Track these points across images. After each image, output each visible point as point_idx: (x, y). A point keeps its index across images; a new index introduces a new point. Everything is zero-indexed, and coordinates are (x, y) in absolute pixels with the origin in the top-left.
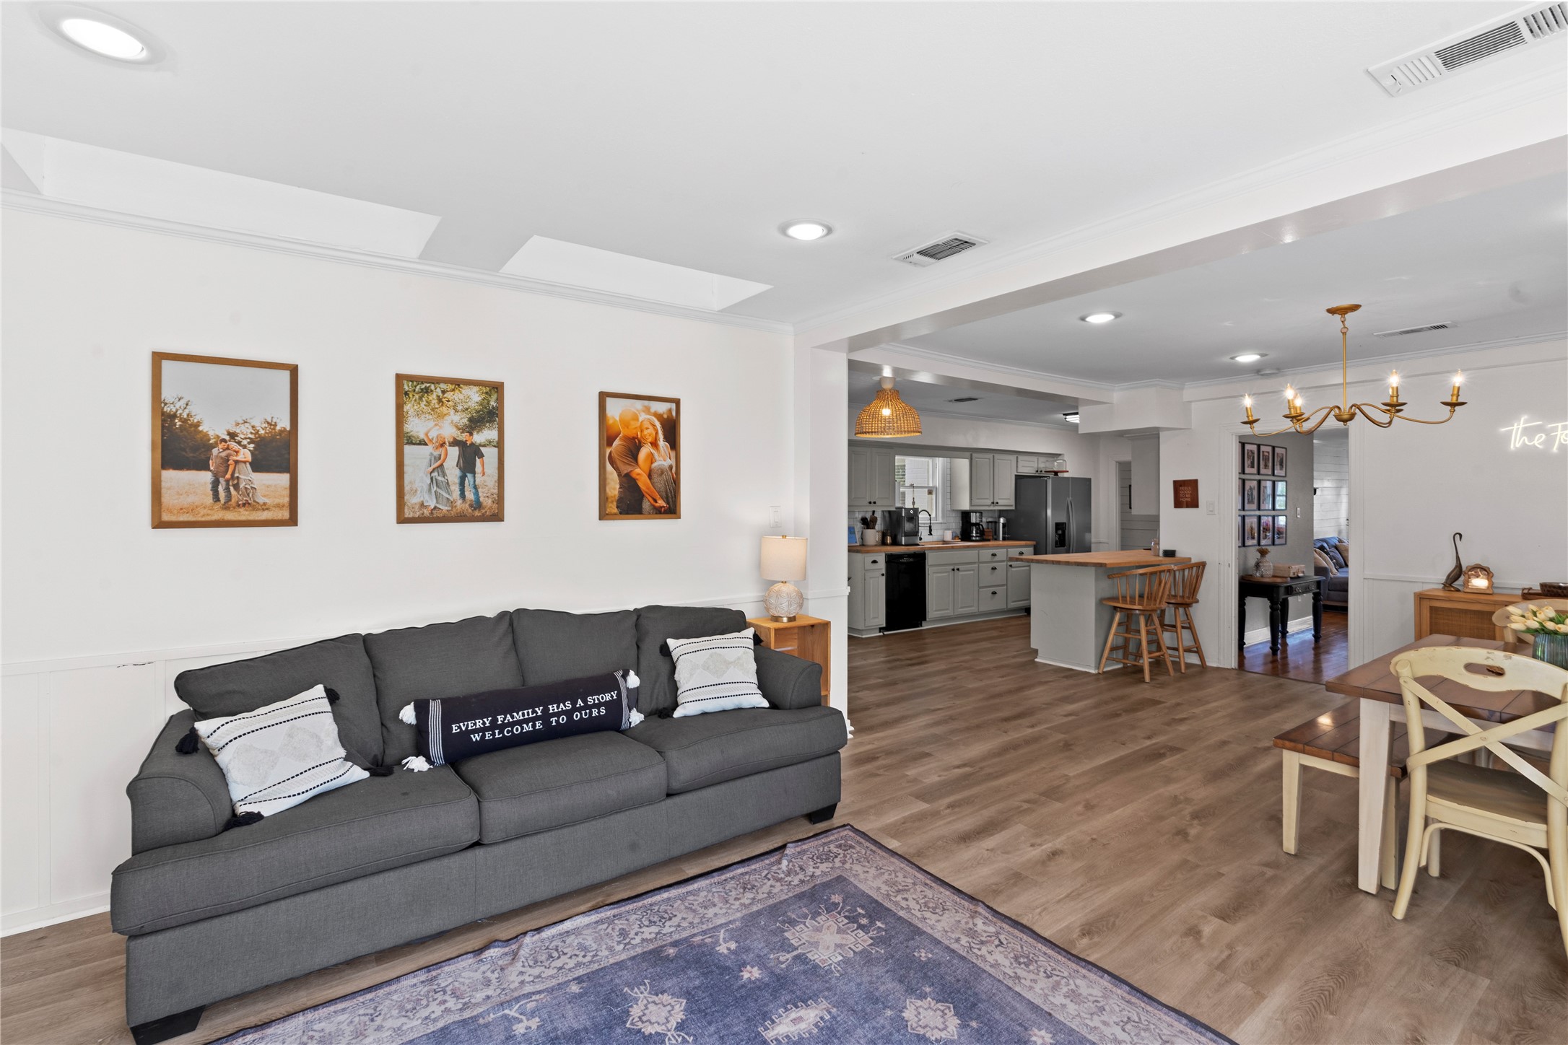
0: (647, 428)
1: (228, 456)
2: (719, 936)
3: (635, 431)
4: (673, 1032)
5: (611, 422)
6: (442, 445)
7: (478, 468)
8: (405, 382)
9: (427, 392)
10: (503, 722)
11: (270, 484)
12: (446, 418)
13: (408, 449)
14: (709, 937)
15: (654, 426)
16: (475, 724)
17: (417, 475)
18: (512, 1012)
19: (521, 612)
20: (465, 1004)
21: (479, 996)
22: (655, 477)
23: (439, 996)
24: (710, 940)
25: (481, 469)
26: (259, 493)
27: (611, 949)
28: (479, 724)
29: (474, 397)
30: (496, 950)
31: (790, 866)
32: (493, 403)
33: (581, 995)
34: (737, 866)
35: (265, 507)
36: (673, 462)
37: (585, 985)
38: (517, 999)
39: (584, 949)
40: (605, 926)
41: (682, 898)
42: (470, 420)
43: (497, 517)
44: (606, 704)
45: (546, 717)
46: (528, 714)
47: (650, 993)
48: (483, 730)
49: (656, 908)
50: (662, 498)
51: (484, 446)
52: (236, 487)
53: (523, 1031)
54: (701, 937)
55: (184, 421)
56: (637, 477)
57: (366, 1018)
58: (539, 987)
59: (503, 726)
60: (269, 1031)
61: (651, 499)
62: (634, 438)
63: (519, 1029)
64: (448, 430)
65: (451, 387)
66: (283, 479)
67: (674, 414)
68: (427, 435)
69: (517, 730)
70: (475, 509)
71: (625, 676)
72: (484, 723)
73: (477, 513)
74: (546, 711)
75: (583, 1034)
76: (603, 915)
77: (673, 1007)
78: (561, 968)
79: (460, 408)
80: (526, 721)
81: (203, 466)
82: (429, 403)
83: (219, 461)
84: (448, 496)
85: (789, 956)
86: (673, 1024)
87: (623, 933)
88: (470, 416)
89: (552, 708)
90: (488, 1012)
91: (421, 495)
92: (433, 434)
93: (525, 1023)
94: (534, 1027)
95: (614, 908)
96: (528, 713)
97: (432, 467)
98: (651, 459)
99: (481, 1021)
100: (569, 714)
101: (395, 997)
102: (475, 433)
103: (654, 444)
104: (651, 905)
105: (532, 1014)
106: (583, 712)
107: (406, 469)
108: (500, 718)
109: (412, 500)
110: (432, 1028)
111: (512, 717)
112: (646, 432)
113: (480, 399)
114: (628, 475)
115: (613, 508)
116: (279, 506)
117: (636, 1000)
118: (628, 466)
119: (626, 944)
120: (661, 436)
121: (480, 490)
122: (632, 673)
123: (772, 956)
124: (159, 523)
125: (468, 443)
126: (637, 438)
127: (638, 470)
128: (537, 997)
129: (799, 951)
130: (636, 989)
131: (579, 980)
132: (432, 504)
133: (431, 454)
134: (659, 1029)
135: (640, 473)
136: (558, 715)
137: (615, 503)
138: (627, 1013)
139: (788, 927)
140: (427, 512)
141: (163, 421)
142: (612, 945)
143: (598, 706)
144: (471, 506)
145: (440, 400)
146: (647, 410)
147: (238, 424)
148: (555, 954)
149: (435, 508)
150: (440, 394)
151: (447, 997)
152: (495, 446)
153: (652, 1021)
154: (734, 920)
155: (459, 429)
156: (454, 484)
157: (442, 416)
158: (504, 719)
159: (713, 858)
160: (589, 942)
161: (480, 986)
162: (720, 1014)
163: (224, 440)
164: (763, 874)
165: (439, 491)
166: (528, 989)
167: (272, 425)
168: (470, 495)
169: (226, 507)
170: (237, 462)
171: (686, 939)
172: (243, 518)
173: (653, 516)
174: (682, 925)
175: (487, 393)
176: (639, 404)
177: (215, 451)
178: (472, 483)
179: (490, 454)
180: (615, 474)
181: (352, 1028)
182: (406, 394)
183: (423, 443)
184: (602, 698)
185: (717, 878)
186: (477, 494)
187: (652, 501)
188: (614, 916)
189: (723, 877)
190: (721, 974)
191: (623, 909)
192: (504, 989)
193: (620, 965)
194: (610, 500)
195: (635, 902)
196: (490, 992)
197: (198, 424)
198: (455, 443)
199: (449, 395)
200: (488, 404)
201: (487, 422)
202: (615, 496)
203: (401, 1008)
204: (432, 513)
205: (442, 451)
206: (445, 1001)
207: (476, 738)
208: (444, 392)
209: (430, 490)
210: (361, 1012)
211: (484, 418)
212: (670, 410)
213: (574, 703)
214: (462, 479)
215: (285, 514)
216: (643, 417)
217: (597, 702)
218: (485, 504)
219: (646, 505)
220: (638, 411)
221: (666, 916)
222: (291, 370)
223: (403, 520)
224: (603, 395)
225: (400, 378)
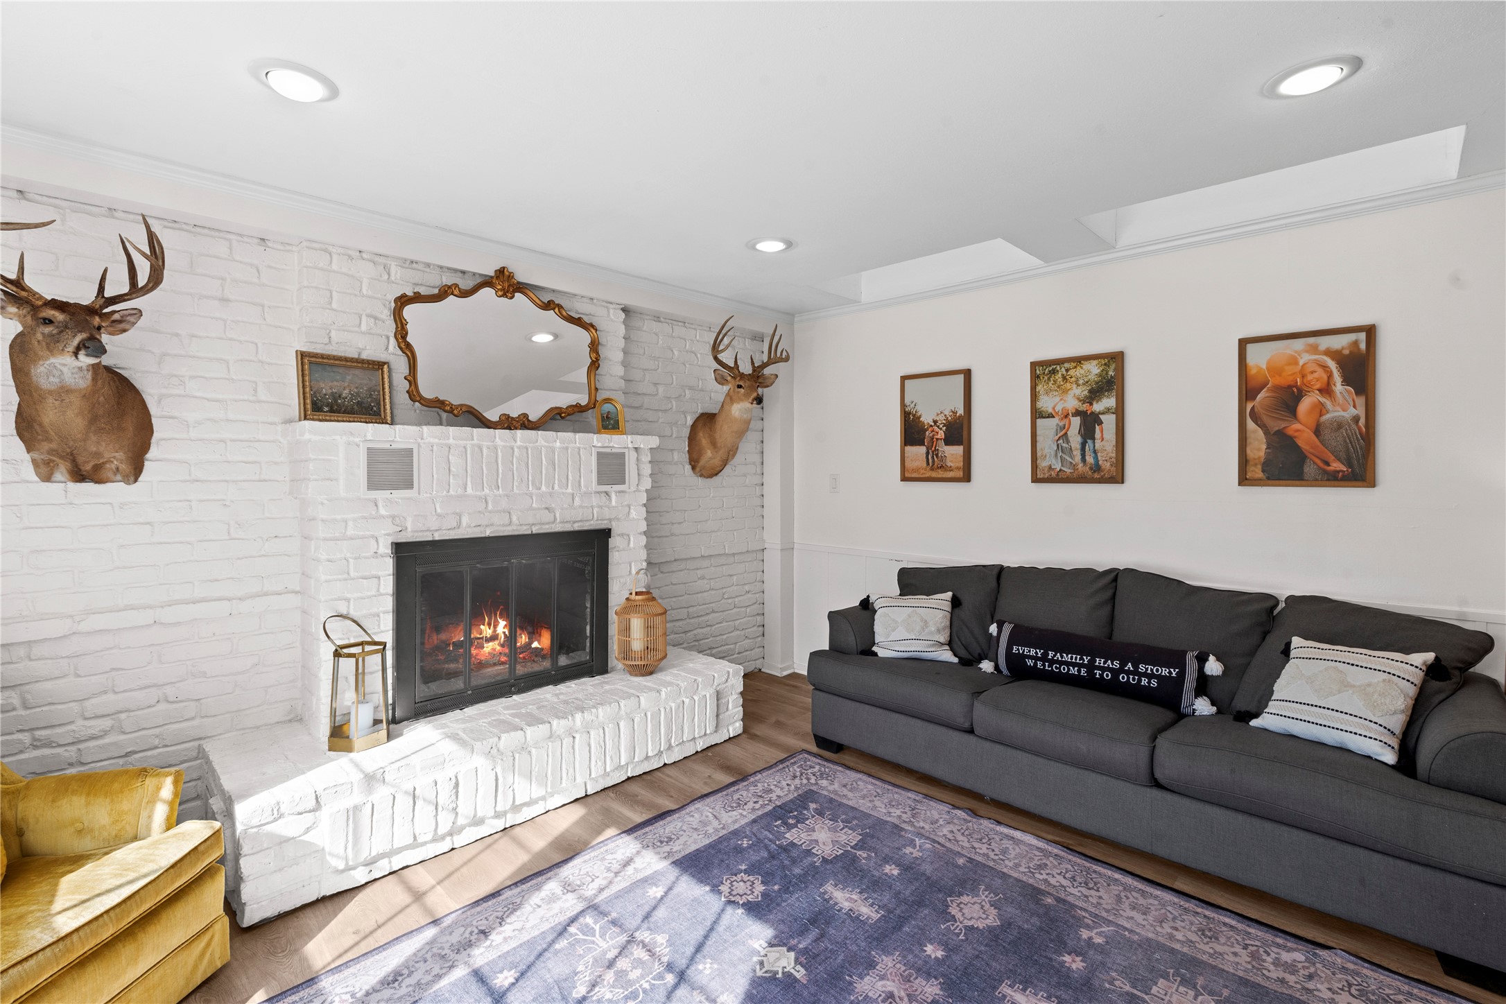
0: (1312, 372)
1: (933, 435)
2: (1101, 926)
3: (1291, 378)
4: (961, 925)
5: (1253, 371)
6: (1066, 416)
7: (1098, 435)
8: (1037, 368)
9: (1054, 373)
10: (1053, 657)
11: (953, 453)
12: (1069, 392)
13: (1039, 422)
14: (1093, 921)
15: (1324, 367)
16: (1029, 651)
17: (1047, 444)
18: (918, 842)
19: (1130, 572)
20: (911, 821)
21: (922, 824)
22: (1327, 434)
23: (907, 809)
24: (1090, 922)
25: (1100, 435)
26: (948, 460)
27: (1017, 865)
28: (1033, 652)
29: (1093, 369)
30: (963, 814)
31: (1300, 965)
32: (1111, 373)
33: (958, 866)
34: (1233, 915)
35: (951, 469)
36: (1361, 411)
37: (968, 864)
38: (927, 838)
39: (1004, 851)
40: (1037, 853)
41: (1127, 888)
42: (1090, 391)
43: (1117, 477)
44: (1159, 677)
45: (1091, 667)
46: (1076, 659)
47: (990, 902)
48: (1036, 658)
49: (1094, 876)
50: (1340, 460)
51: (1103, 413)
52: (937, 455)
53: (907, 852)
54: (1087, 915)
55: (914, 415)
56: (1296, 434)
57: (875, 794)
58: (948, 844)
59: (1052, 662)
60: (848, 772)
61: (1318, 462)
62: (1290, 387)
63: (908, 850)
64: (1071, 402)
65: (1073, 364)
66: (958, 450)
67: (1363, 346)
68: (1054, 409)
69: (1064, 669)
70: (1095, 472)
71: (1202, 659)
72: (1036, 653)
73: (1096, 476)
74: (1092, 661)
75: (923, 878)
76: (1050, 848)
77: (987, 918)
78: (974, 848)
79: (1081, 382)
80: (1074, 665)
81: (921, 443)
82: (1055, 381)
83: (929, 439)
84: (1071, 460)
85: (1128, 988)
86: (970, 923)
87: (1041, 867)
88: (1090, 387)
89: (1099, 662)
90: (910, 832)
91: (1050, 460)
92: (1059, 408)
93: (914, 851)
94: (914, 856)
95: (1063, 851)
96: (1076, 658)
97: (1059, 436)
98: (1321, 409)
99: (903, 833)
100: (1115, 673)
101: (896, 796)
102: (1094, 403)
103: (1327, 390)
104: (1095, 872)
105: (921, 849)
106: (1131, 677)
107: (1038, 438)
108: (1051, 654)
109: (1043, 464)
110: (885, 818)
111: (1062, 657)
112: (1310, 377)
113: (1099, 371)
114: (1281, 433)
115: (1256, 472)
116: (958, 468)
117: (977, 896)
118: (1280, 422)
119: (1030, 872)
120: (1337, 379)
121: (1099, 454)
122: (1212, 658)
123: (1114, 974)
124: (904, 479)
125: (1089, 412)
126: (1296, 386)
127: (1297, 426)
128: (938, 846)
129: (1146, 997)
130: (987, 893)
131: (971, 860)
132: (1058, 466)
133: (1058, 425)
134: (959, 916)
135: (1301, 430)
136: (1103, 669)
137: (1260, 467)
138: (960, 894)
139: (1176, 980)
140: (1054, 474)
141: (905, 417)
142: (1022, 864)
143: (1151, 677)
144: (1091, 469)
145: (1064, 378)
146: (1314, 349)
147: (938, 415)
148: (985, 841)
149: (1061, 470)
150: (1065, 373)
151: (909, 813)
152: (1113, 413)
153: (963, 911)
154: (1138, 934)
155: (1080, 401)
156: (1077, 449)
157: (1066, 391)
158: (1055, 656)
159: (1227, 896)
160: (1013, 854)
161: (929, 821)
162: (1003, 950)
163: (931, 426)
164: (1248, 942)
165: (1064, 456)
166: (942, 840)
167: (954, 413)
168: (1090, 459)
169: (932, 469)
170: (937, 439)
171: (1073, 906)
172: (940, 476)
173: (1324, 483)
174: (1090, 898)
175: (1105, 364)
176: (1299, 344)
177: (927, 433)
178: (1092, 448)
179: (1109, 421)
180: (1260, 433)
181: (865, 793)
182: (1038, 377)
183: (1051, 416)
184: (1157, 670)
185: (1190, 905)
186: (1096, 458)
187: (1321, 465)
188: (1056, 855)
189: (1199, 910)
190: (1052, 941)
191: (1070, 857)
192: (934, 831)
193: (1004, 876)
194: (1251, 463)
195: (1087, 861)
196: (927, 827)
197: (920, 417)
198: (1077, 413)
199: (1071, 372)
200: (1107, 374)
201: (1106, 391)
202: (1259, 458)
203: (891, 801)
204: (1058, 475)
205: (1066, 421)
206: (906, 813)
207: (1030, 663)
208: (1067, 370)
209: (1056, 455)
210: (878, 790)
211: (1102, 388)
212: (1356, 343)
213: (1123, 664)
214: (1083, 445)
215: (960, 474)
216: (1305, 358)
217: (1149, 671)
218: (1103, 467)
219: (1309, 469)
220: (1296, 352)
221: (1091, 885)
222: (967, 374)
223: (1035, 480)
224: (1243, 343)
225: (1034, 365)
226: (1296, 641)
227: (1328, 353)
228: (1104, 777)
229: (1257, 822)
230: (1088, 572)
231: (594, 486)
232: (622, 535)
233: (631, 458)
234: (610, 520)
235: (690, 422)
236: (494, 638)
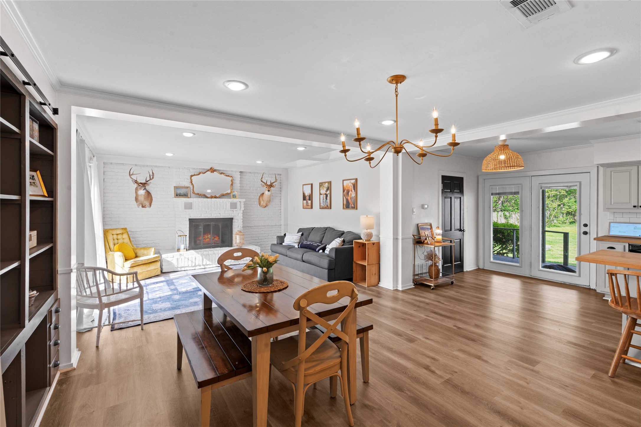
3: (348, 188)
6: (324, 195)
9: (322, 185)
11: (310, 202)
15: (351, 186)
19: (331, 228)
22: (352, 199)
25: (328, 199)
29: (326, 185)
32: (329, 186)
36: (355, 195)
42: (327, 189)
43: (330, 208)
50: (353, 204)
52: (308, 203)
55: (304, 194)
62: (348, 190)
67: (356, 182)
68: (322, 193)
73: (328, 208)
81: (306, 200)
82: (322, 187)
84: (324, 204)
91: (322, 204)
97: (323, 199)
98: (351, 194)
102: (328, 192)
103: (352, 191)
112: (350, 188)
114: (347, 199)
118: (347, 197)
120: (353, 189)
124: (303, 208)
125: (327, 194)
133: (323, 197)
135: (349, 198)
137: (345, 206)
144: (327, 206)
147: (308, 194)
156: (325, 202)
157: (323, 189)
163: (307, 196)
167: (310, 193)
170: (308, 199)
172: (308, 207)
173: (352, 209)
175: (329, 184)
177: (306, 198)
178: (327, 202)
180: (345, 199)
182: (320, 186)
183: (322, 195)
186: (328, 204)
201: (329, 189)
202: (345, 204)
204: (322, 207)
208: (324, 185)
214: (326, 200)
215: (310, 207)
216: (349, 184)
218: (329, 206)
219: (350, 206)
222: (312, 185)
223: (320, 208)
224: (343, 181)
225: (320, 183)
227: (352, 183)
231: (229, 209)
232: (237, 219)
233: (238, 204)
234: (234, 216)
235: (259, 195)
236: (208, 238)
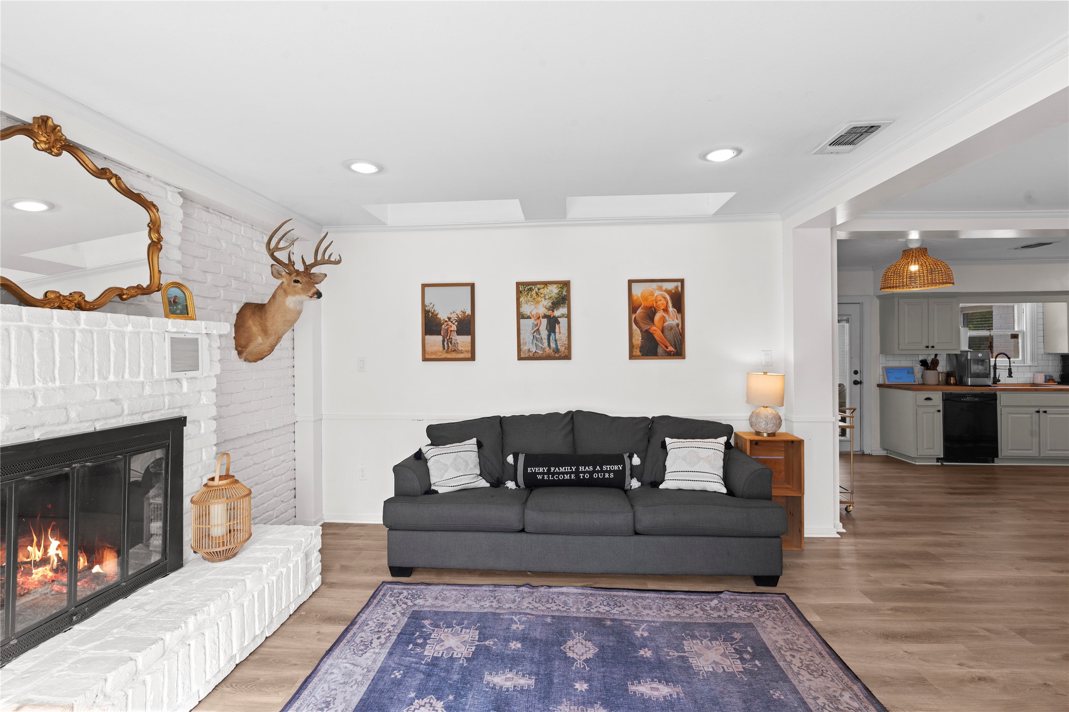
0: (660, 300)
1: (448, 328)
2: (641, 626)
3: (651, 303)
4: (581, 661)
5: (635, 298)
6: (539, 318)
7: (557, 330)
8: (520, 286)
9: (531, 290)
10: (554, 471)
11: (463, 341)
12: (540, 303)
13: (522, 321)
14: (635, 624)
15: (665, 298)
16: (539, 470)
17: (527, 336)
18: (515, 619)
19: (579, 412)
20: (499, 606)
21: (508, 606)
22: (666, 332)
23: (492, 599)
24: (635, 626)
25: (559, 330)
26: (459, 345)
27: (578, 609)
28: (541, 470)
29: (554, 290)
30: (526, 589)
31: (718, 605)
32: (564, 293)
33: (550, 624)
34: (681, 593)
35: (461, 352)
36: (679, 321)
37: (554, 620)
38: (520, 614)
39: (565, 603)
40: (582, 597)
41: (634, 599)
42: (553, 303)
43: (568, 357)
44: (614, 471)
45: (577, 473)
46: (568, 470)
47: (583, 638)
48: (543, 473)
49: (616, 598)
50: (672, 345)
51: (560, 317)
52: (451, 342)
53: (515, 628)
54: (630, 623)
55: (432, 313)
56: (654, 332)
57: (462, 596)
58: (533, 613)
59: (553, 474)
60: (430, 587)
61: (663, 346)
62: (651, 307)
63: (514, 627)
64: (541, 310)
65: (543, 286)
66: (468, 338)
67: (680, 289)
68: (531, 313)
69: (561, 477)
70: (556, 353)
71: (631, 457)
72: (544, 470)
73: (557, 355)
74: (577, 469)
75: (538, 642)
76: (585, 591)
77: (590, 650)
78: (549, 608)
79: (547, 297)
80: (567, 473)
81: (439, 333)
82: (531, 296)
83: (445, 331)
84: (541, 346)
85: (676, 654)
86: (584, 657)
87: (590, 604)
88: (552, 301)
89: (581, 469)
90: (506, 614)
91: (529, 346)
92: (534, 313)
93: (518, 626)
94: (520, 629)
95: (592, 590)
96: (568, 468)
97: (534, 330)
98: (663, 320)
99: (502, 617)
100: (591, 473)
101: (476, 592)
102: (555, 311)
103: (666, 310)
104: (614, 596)
105: (522, 623)
106: (600, 474)
107: (521, 332)
108: (552, 469)
109: (524, 348)
110: (482, 611)
111: (559, 469)
112: (659, 303)
113: (557, 291)
114: (647, 331)
115: (637, 352)
116: (467, 351)
117: (574, 638)
118: (647, 326)
119: (587, 610)
120: (670, 305)
121: (558, 342)
122: (635, 456)
123: (666, 650)
124: (425, 359)
125: (552, 316)
126: (653, 307)
127: (654, 328)
128: (530, 616)
129: (686, 654)
130: (577, 633)
131: (553, 617)
132: (534, 350)
133: (533, 323)
134: (575, 656)
135: (656, 330)
136: (584, 473)
137: (639, 349)
138: (565, 642)
139: (688, 638)
140: (531, 355)
141: (425, 314)
142: (580, 607)
143: (609, 472)
144: (553, 351)
145: (537, 294)
146: (660, 288)
147: (451, 313)
148: (550, 601)
149: (535, 352)
150: (537, 291)
151: (495, 601)
152: (566, 317)
153: (575, 651)
154: (657, 622)
155: (547, 309)
156: (545, 339)
157: (538, 302)
158: (555, 470)
159: (670, 584)
160: (570, 603)
161: (510, 602)
162: (612, 665)
163: (446, 321)
164: (696, 604)
165: (537, 343)
166: (528, 611)
167: (464, 313)
168: (553, 345)
169: (447, 352)
170: (451, 331)
171: (621, 620)
172: (453, 357)
173: (665, 357)
174: (624, 612)
175: (561, 287)
176: (654, 285)
177: (443, 326)
178: (554, 338)
179: (563, 321)
180: (639, 331)
181: (455, 598)
182: (521, 292)
183: (529, 317)
184: (612, 468)
185: (663, 595)
186: (556, 344)
187: (665, 348)
188: (591, 594)
189: (668, 596)
190: (628, 646)
191: (598, 592)
192: (518, 607)
193: (577, 619)
194: (635, 347)
195: (606, 591)
196: (512, 606)
197: (437, 315)
198: (545, 316)
199: (541, 291)
200: (562, 293)
201: (562, 304)
202: (638, 345)
203: (476, 598)
204: (534, 355)
205: (538, 321)
206: (493, 602)
207: (539, 477)
208: (539, 289)
209: (533, 342)
210: (462, 593)
211: (560, 302)
212: (677, 287)
213: (594, 468)
214: (549, 336)
215: (469, 355)
216: (657, 293)
217: (608, 469)
218: (561, 350)
219: (660, 350)
220: (653, 289)
221: (619, 604)
222: (472, 286)
223: (520, 358)
224: (630, 282)
225: (518, 284)
226: (668, 440)
227: (667, 291)
228: (608, 537)
229: (684, 538)
230: (556, 414)
231: (168, 373)
233: (203, 343)
235: (236, 309)
236: (45, 561)
